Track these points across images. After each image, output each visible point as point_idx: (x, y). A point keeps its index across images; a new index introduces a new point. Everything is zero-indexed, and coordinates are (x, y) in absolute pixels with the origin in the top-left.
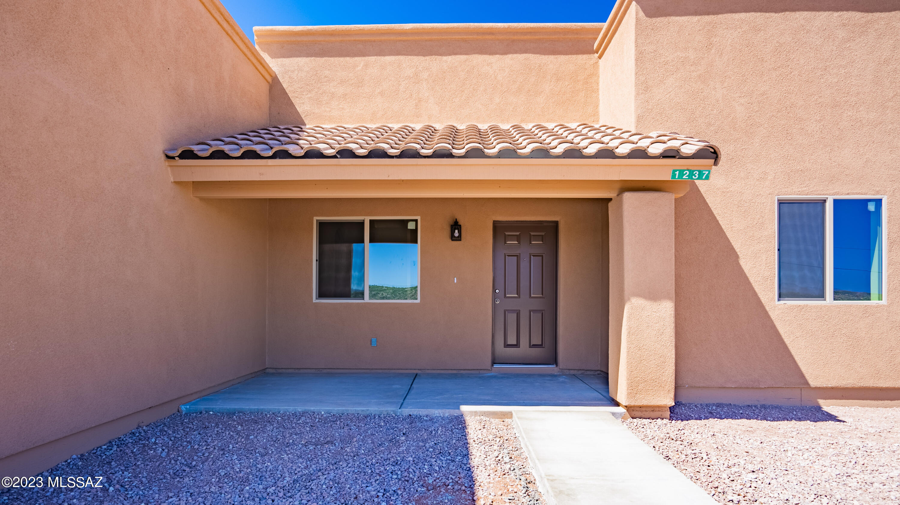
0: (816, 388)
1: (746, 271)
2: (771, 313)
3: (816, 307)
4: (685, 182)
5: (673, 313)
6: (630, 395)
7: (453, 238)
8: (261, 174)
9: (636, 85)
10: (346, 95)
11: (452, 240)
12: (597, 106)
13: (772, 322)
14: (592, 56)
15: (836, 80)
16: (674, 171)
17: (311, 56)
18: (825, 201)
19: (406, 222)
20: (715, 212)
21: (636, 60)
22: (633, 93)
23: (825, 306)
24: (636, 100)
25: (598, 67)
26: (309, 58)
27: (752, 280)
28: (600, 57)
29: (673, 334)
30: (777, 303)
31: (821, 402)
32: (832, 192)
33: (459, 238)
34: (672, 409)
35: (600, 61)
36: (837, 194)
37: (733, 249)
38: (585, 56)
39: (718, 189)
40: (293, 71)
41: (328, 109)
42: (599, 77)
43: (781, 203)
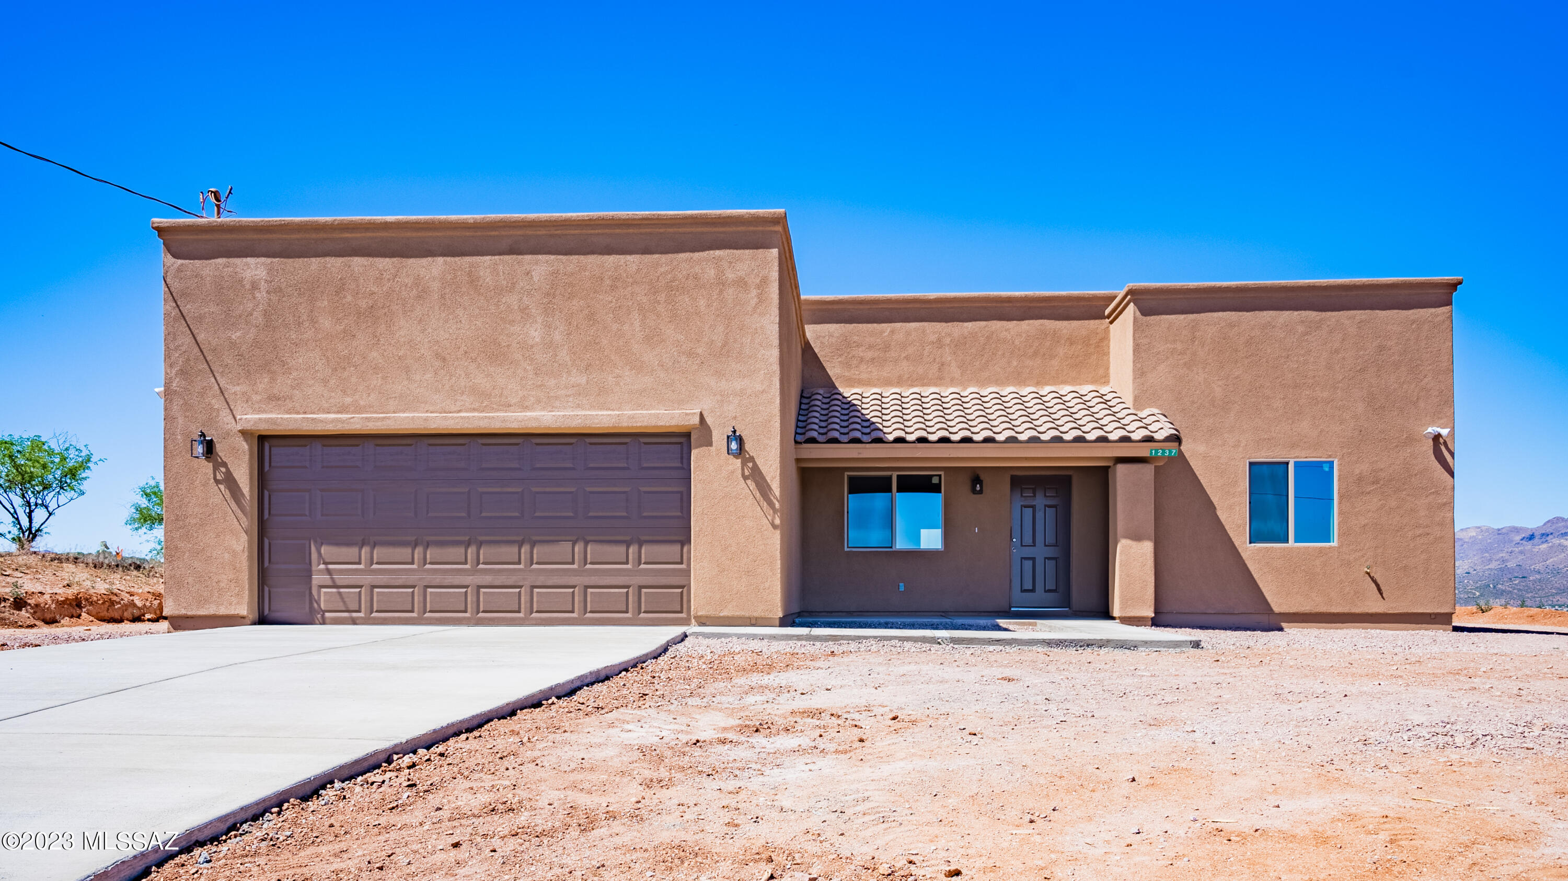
0: (1280, 614)
1: (1223, 520)
2: (1242, 554)
3: (1280, 548)
4: (1159, 457)
5: (1153, 550)
6: (1122, 608)
7: (974, 491)
8: (859, 453)
9: (1134, 371)
10: (874, 359)
11: (974, 493)
12: (1108, 369)
13: (1243, 561)
14: (1103, 321)
15: (1296, 366)
16: (1152, 450)
17: (841, 323)
18: (1287, 463)
19: (931, 476)
20: (1197, 473)
21: (1134, 351)
22: (1131, 378)
23: (1287, 548)
24: (1134, 383)
25: (1109, 331)
26: (839, 325)
27: (1227, 527)
28: (1111, 322)
29: (1153, 565)
30: (1248, 545)
31: (1282, 624)
32: (1293, 456)
33: (981, 492)
34: (1152, 619)
35: (1111, 326)
36: (1297, 457)
37: (1211, 502)
38: (1097, 321)
39: (1200, 454)
40: (824, 337)
41: (857, 373)
42: (1109, 340)
43: (1251, 464)
